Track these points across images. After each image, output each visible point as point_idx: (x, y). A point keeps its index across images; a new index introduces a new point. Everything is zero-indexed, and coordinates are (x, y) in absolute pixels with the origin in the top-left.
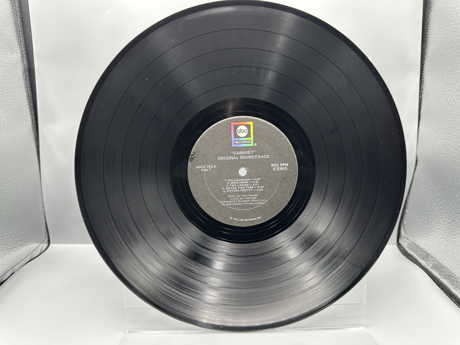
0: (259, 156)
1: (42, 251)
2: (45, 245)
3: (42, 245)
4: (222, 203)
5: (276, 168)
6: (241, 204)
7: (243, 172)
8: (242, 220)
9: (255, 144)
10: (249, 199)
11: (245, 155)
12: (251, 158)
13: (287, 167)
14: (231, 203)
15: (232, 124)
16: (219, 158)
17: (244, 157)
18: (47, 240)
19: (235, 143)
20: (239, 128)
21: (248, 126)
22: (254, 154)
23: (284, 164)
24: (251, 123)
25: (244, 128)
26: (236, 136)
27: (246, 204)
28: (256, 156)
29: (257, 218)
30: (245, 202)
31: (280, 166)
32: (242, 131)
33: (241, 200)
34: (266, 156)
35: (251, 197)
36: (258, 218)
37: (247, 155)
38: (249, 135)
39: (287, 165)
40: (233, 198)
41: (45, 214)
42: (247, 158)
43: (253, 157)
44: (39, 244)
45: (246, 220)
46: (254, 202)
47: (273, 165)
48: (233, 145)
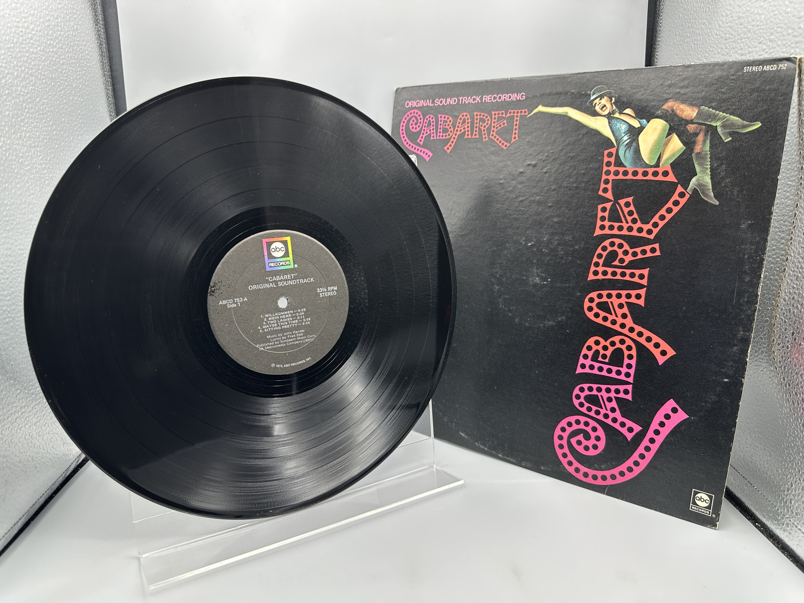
0: (302, 281)
4: (260, 347)
5: (323, 293)
6: (285, 345)
7: (283, 303)
8: (287, 366)
9: (296, 266)
10: (294, 338)
11: (284, 280)
12: (292, 284)
13: (336, 291)
14: (272, 345)
15: (264, 241)
16: (251, 288)
17: (283, 283)
19: (270, 265)
20: (273, 246)
21: (285, 243)
22: (295, 278)
23: (332, 288)
24: (288, 239)
25: (280, 245)
26: (271, 257)
27: (290, 344)
28: (298, 280)
29: (305, 360)
30: (289, 342)
31: (327, 291)
32: (278, 250)
33: (284, 340)
34: (310, 280)
35: (296, 334)
36: (307, 359)
37: (286, 280)
38: (286, 255)
39: (336, 288)
40: (274, 338)
42: (287, 284)
43: (295, 282)
45: (292, 364)
46: (300, 340)
47: (320, 290)
48: (268, 269)
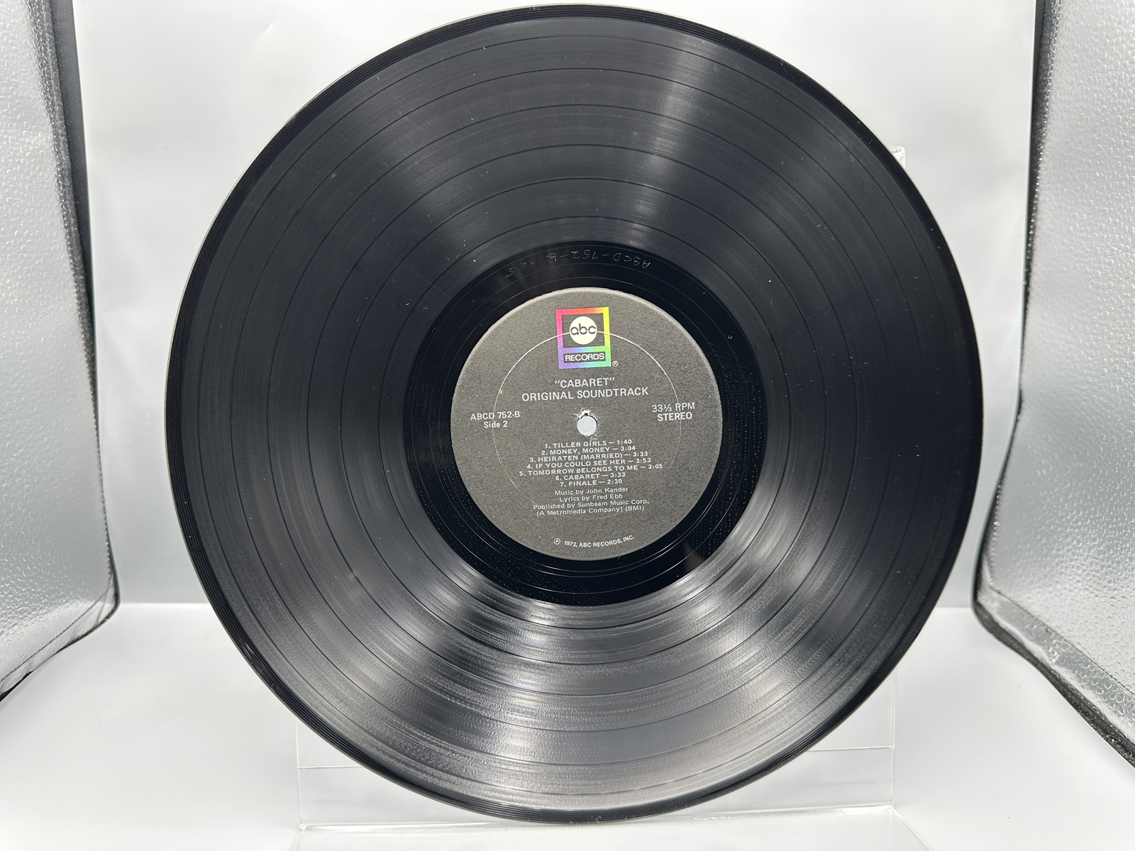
1: (100, 621)
2: (108, 606)
3: (99, 604)
18: (111, 592)
41: (107, 529)
44: (92, 604)
